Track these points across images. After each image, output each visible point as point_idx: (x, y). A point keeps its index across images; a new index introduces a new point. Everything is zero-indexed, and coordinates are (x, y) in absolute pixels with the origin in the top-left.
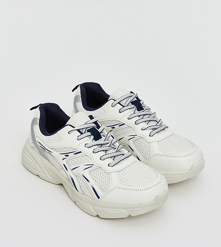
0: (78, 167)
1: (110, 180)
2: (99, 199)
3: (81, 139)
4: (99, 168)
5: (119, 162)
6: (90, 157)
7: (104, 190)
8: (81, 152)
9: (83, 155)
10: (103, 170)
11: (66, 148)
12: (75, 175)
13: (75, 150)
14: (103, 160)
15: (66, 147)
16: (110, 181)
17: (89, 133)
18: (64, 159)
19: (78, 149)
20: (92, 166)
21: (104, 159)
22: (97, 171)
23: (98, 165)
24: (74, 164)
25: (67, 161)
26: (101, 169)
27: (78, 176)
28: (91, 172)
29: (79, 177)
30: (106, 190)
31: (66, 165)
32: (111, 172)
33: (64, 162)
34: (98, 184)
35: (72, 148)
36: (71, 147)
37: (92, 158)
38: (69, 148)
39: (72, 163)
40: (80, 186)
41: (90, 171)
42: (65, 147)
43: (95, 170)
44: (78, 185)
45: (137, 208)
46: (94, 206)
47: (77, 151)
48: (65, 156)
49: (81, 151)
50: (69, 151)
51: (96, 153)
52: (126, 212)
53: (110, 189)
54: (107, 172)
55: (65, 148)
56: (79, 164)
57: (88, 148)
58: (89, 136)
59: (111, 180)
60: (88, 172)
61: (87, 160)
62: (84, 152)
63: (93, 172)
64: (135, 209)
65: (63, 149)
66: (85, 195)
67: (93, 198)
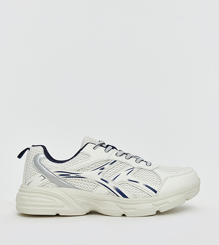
0: (119, 175)
1: (157, 175)
2: (156, 193)
4: (141, 170)
6: (126, 163)
7: (158, 184)
8: (116, 161)
9: (119, 163)
10: (144, 170)
12: (119, 184)
14: (139, 163)
15: (98, 161)
18: (99, 173)
19: (112, 159)
20: (133, 170)
22: (140, 172)
23: (138, 167)
24: (113, 175)
25: (103, 175)
27: (122, 183)
29: (124, 184)
32: (153, 169)
33: (101, 176)
34: (148, 182)
35: (105, 160)
36: (102, 160)
37: (128, 163)
39: (110, 174)
42: (96, 162)
43: (137, 172)
45: (192, 189)
47: (110, 162)
48: (100, 169)
50: (102, 164)
51: (129, 158)
53: (163, 181)
54: (149, 170)
56: (118, 172)
57: (120, 156)
60: (132, 176)
61: (125, 166)
62: (118, 160)
63: (137, 174)
64: (190, 191)
65: (94, 165)
66: (138, 198)
67: (149, 195)
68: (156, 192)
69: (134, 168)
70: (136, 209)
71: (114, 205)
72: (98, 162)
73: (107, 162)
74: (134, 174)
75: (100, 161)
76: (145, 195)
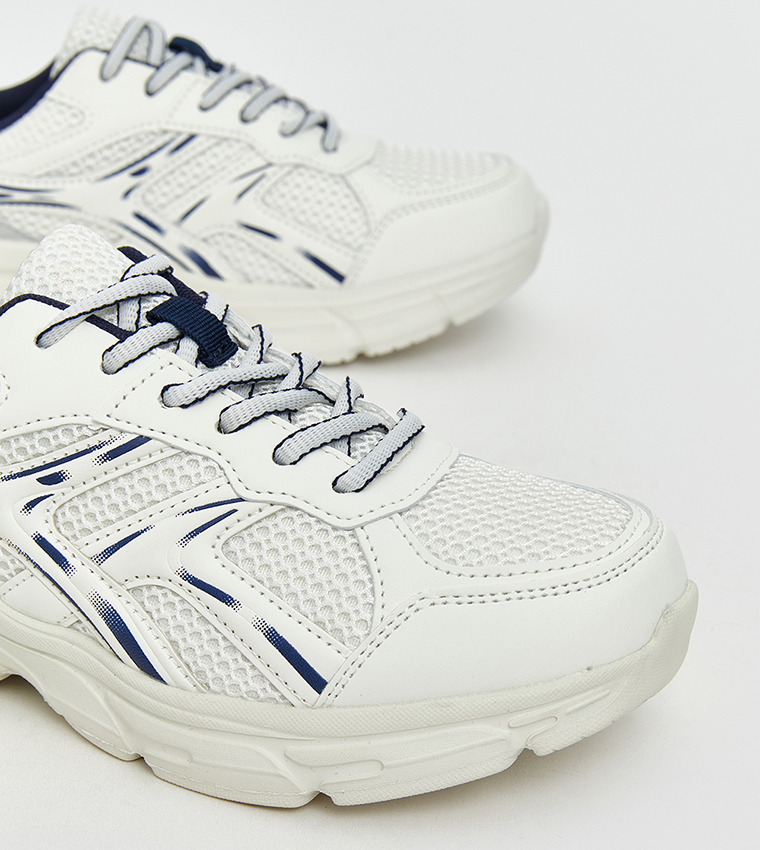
0: (137, 534)
1: (367, 568)
2: (320, 691)
3: (126, 365)
4: (282, 516)
5: (390, 459)
6: (206, 458)
7: (346, 633)
8: (148, 439)
9: (163, 456)
10: (307, 519)
11: (37, 436)
12: (130, 585)
13: (103, 437)
14: (295, 463)
15: (40, 426)
16: (369, 572)
17: (166, 329)
18: (32, 504)
19: (122, 425)
20: (234, 511)
21: (301, 457)
22: (273, 531)
23: (271, 498)
24: (109, 522)
25: (55, 516)
26: (294, 514)
27: (149, 587)
28: (232, 543)
29: (159, 592)
30: (360, 632)
31: (51, 540)
32: (361, 521)
33: (40, 521)
34: (297, 607)
35: (80, 427)
36: (69, 419)
37: (222, 461)
38: (59, 432)
39: (92, 516)
40: (173, 643)
41: (226, 543)
42: (29, 428)
43: (254, 529)
44: (158, 644)
45: (572, 695)
46: (291, 747)
47: (112, 440)
48: (41, 480)
49: (146, 433)
50: (61, 446)
52: (507, 732)
53: (387, 620)
54: (335, 529)
55: (28, 435)
56: (139, 515)
57: (184, 406)
58: (170, 340)
59: (374, 567)
60: (218, 551)
61: (195, 480)
62: (162, 437)
63: (248, 540)
64: (558, 705)
65: (14, 445)
66: (215, 692)
67: (276, 695)
68: (317, 683)
69: (241, 500)
70: (195, 758)
71: (96, 694)
72: (40, 432)
73: (93, 442)
74: (234, 537)
75: (50, 430)
76: (256, 685)
